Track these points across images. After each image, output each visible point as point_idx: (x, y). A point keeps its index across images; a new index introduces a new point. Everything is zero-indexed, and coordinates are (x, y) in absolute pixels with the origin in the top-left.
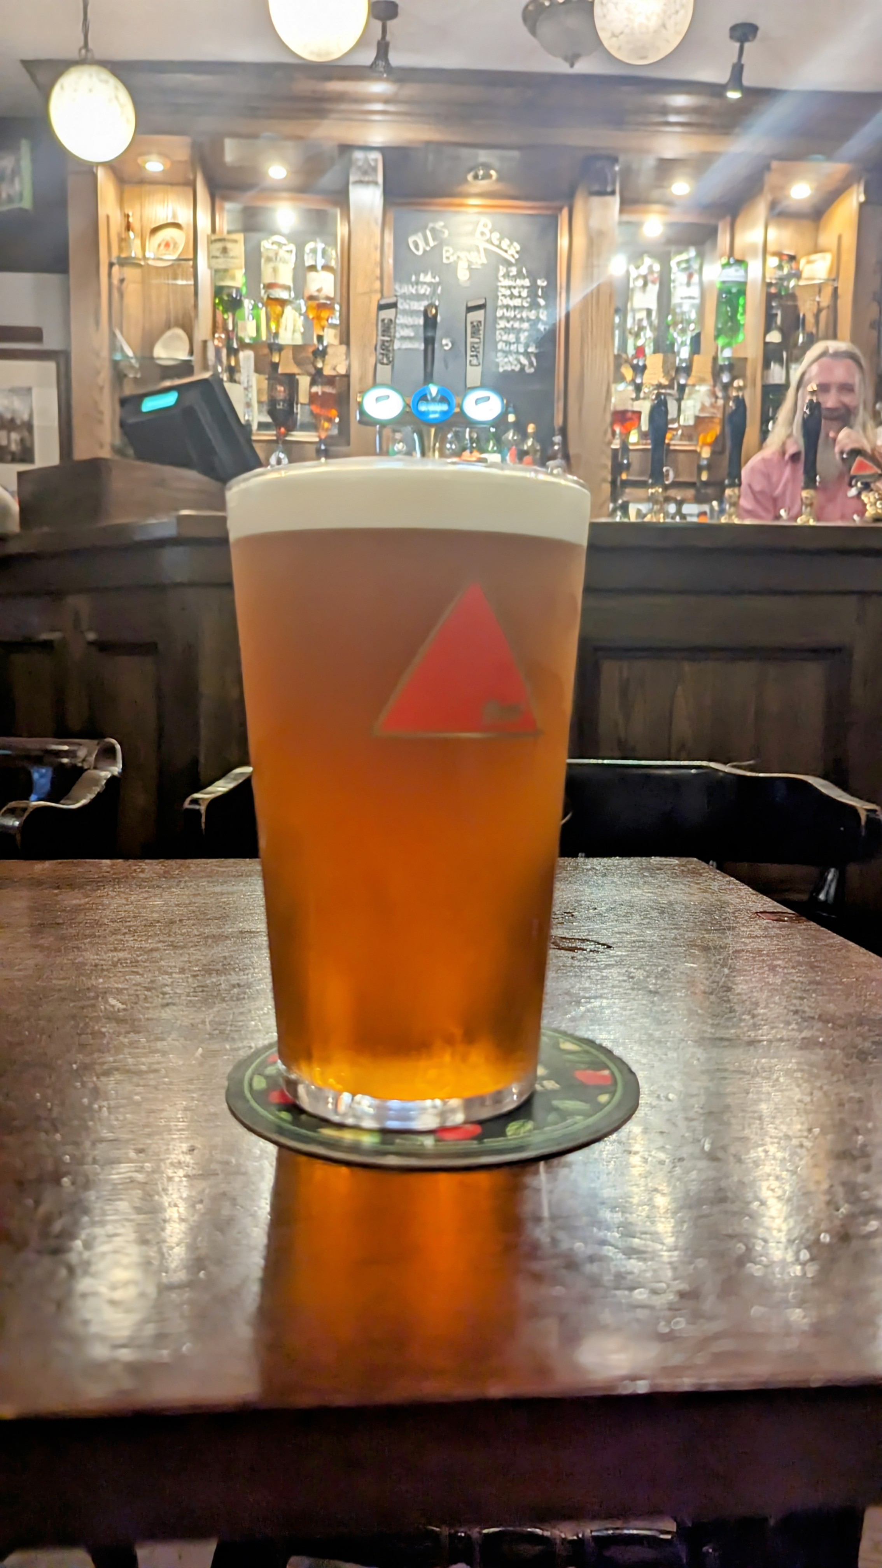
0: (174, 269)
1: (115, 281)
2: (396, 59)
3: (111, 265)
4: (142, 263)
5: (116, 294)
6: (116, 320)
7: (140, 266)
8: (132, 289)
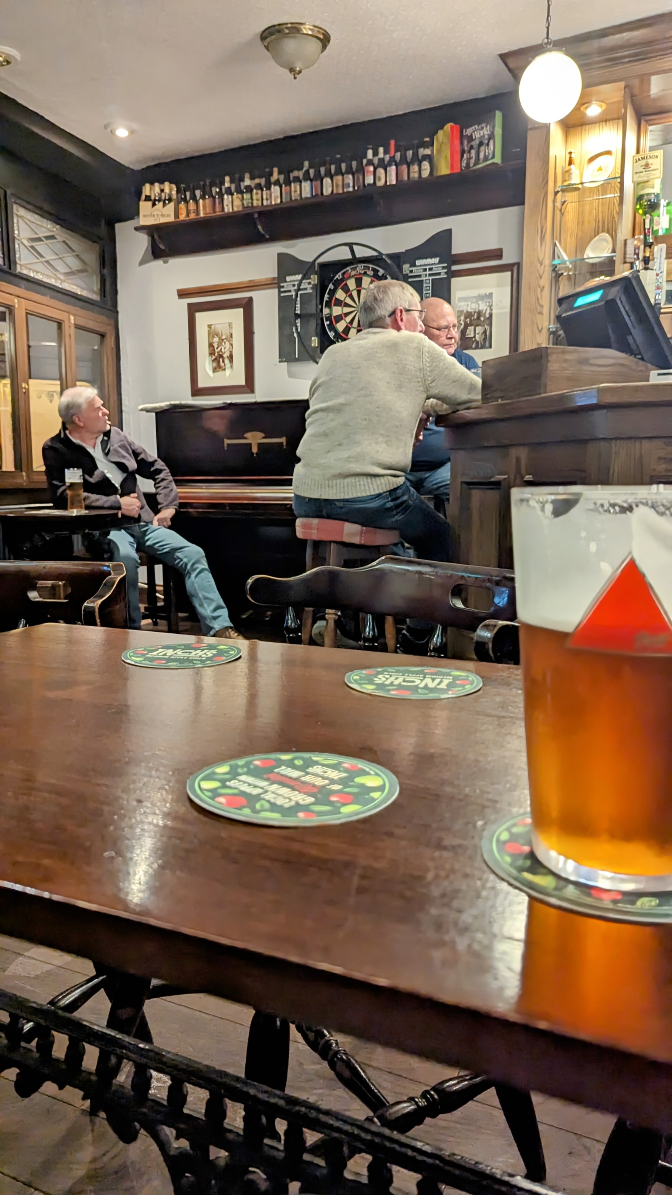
0: (604, 187)
1: (558, 204)
3: (556, 193)
4: (580, 186)
5: (558, 213)
6: (557, 234)
7: (578, 189)
8: (571, 209)
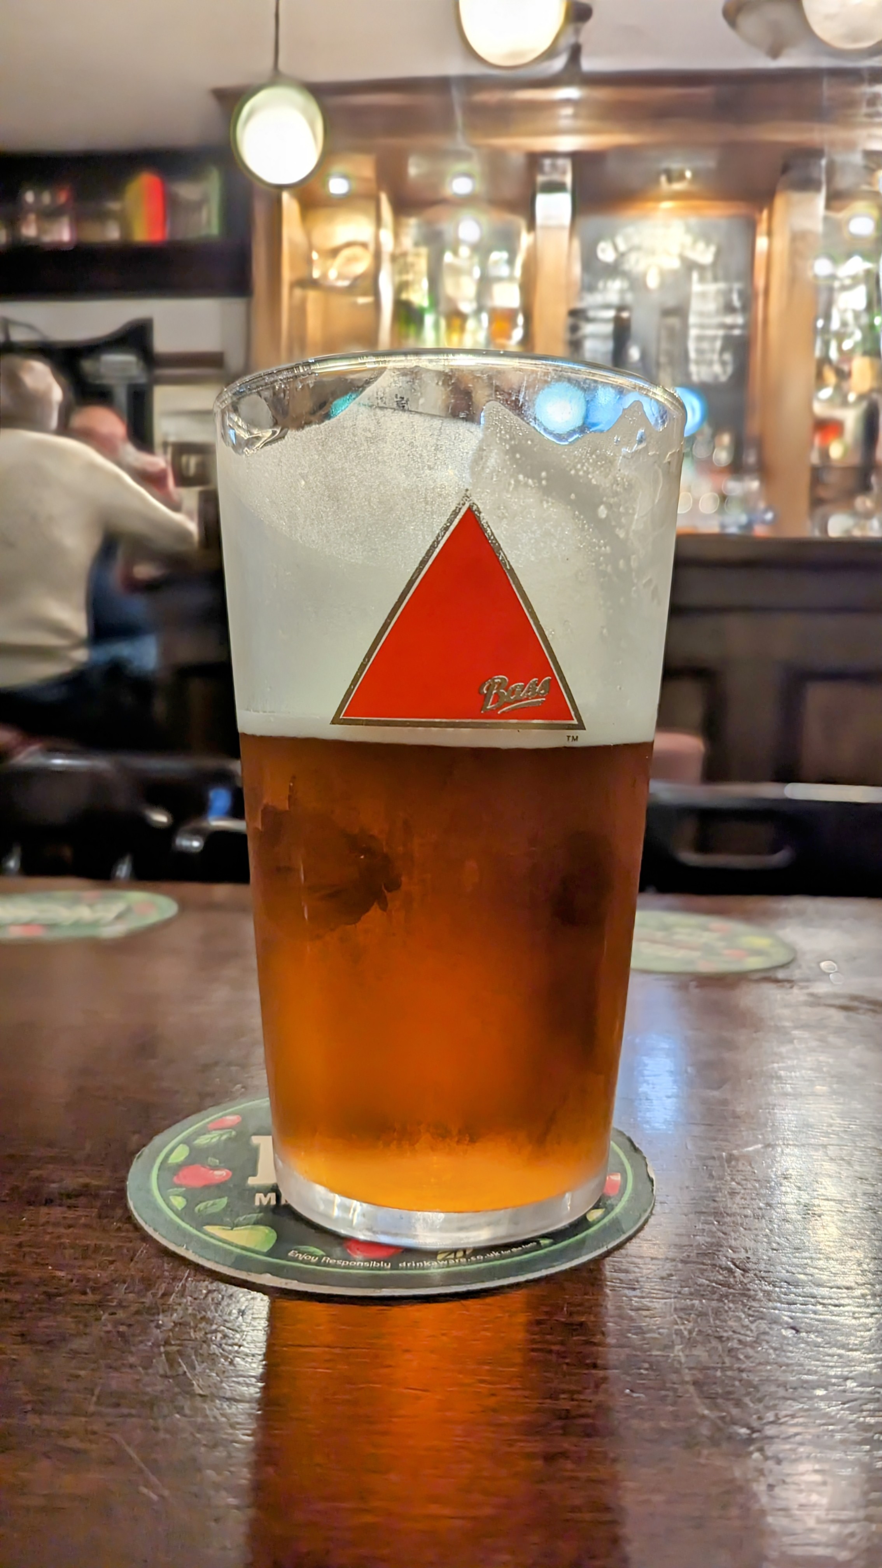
0: (357, 285)
1: (297, 304)
2: (588, 64)
4: (324, 284)
7: (321, 286)
8: (313, 310)
